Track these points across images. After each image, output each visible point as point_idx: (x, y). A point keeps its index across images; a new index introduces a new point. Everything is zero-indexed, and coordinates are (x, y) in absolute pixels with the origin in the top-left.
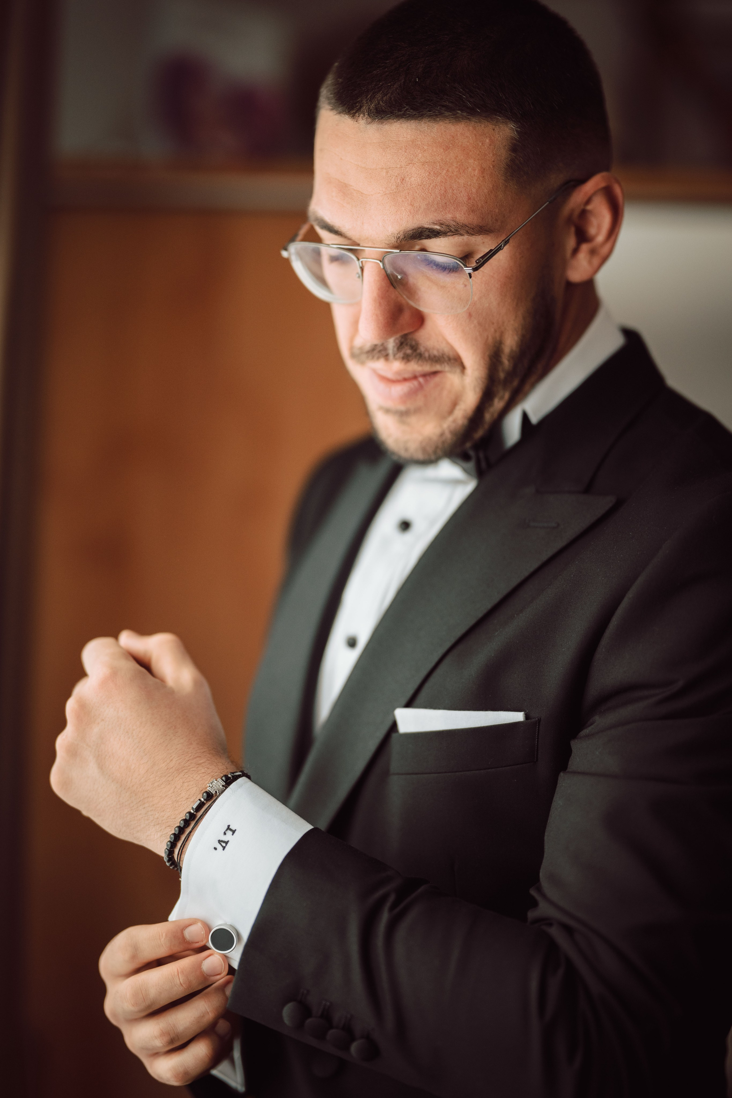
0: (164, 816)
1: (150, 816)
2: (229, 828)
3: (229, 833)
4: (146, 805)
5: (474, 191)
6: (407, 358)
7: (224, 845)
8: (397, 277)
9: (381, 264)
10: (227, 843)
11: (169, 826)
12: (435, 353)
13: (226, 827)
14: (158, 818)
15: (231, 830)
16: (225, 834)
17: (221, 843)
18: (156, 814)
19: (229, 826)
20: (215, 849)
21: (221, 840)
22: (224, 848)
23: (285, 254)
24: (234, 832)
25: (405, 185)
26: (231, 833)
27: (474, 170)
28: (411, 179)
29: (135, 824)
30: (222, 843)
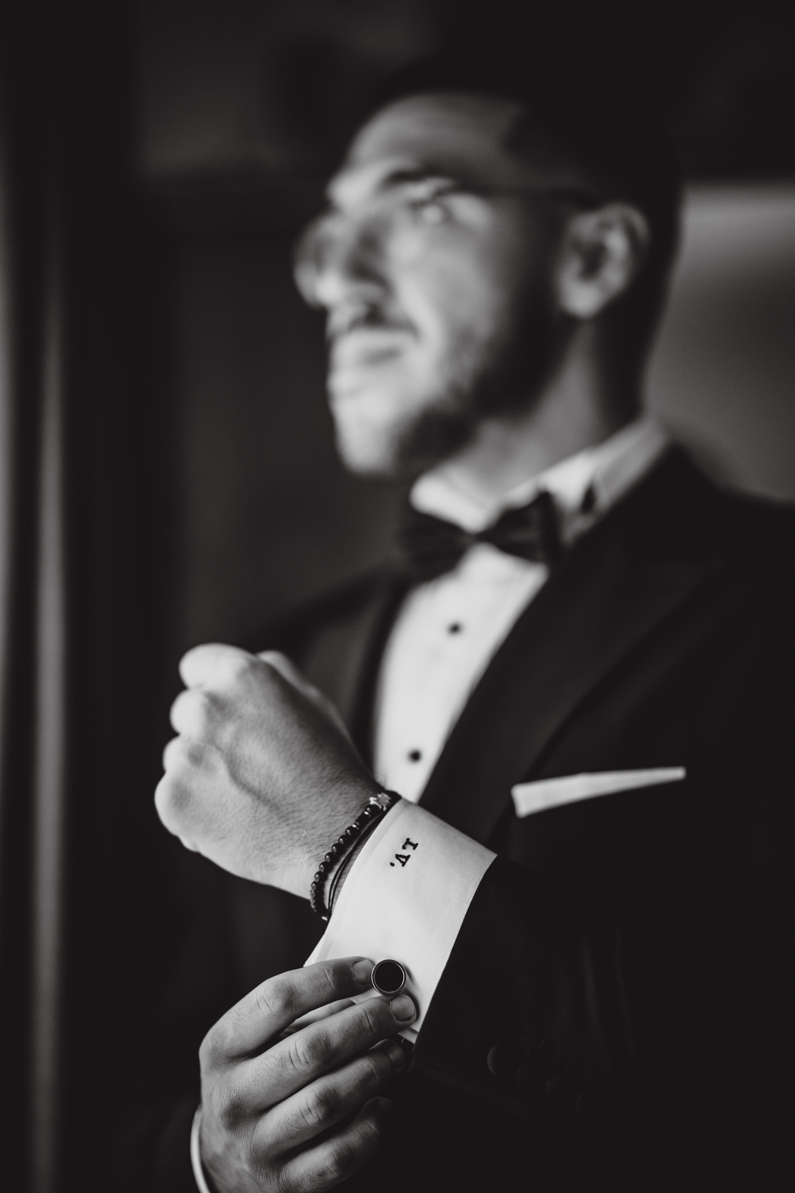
0: (314, 835)
1: (296, 835)
2: (408, 842)
3: (409, 848)
4: (290, 821)
7: (404, 860)
10: (407, 858)
11: (321, 845)
13: (405, 841)
14: (306, 837)
15: (411, 844)
16: (404, 848)
17: (399, 858)
18: (303, 832)
19: (408, 840)
20: (392, 865)
21: (399, 854)
22: (404, 864)
24: (415, 846)
26: (412, 847)
29: (273, 845)
30: (401, 859)
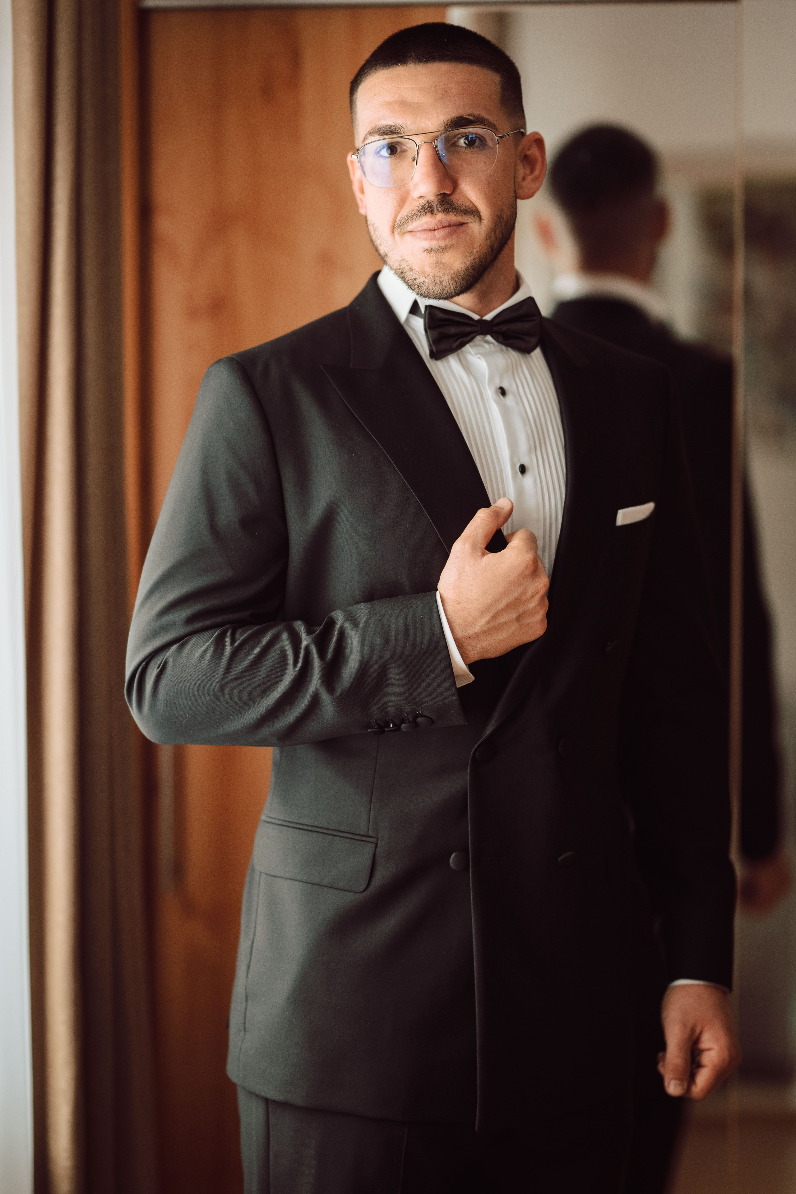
6: (446, 211)
9: (433, 143)
12: (464, 207)
25: (448, 94)
28: (453, 91)
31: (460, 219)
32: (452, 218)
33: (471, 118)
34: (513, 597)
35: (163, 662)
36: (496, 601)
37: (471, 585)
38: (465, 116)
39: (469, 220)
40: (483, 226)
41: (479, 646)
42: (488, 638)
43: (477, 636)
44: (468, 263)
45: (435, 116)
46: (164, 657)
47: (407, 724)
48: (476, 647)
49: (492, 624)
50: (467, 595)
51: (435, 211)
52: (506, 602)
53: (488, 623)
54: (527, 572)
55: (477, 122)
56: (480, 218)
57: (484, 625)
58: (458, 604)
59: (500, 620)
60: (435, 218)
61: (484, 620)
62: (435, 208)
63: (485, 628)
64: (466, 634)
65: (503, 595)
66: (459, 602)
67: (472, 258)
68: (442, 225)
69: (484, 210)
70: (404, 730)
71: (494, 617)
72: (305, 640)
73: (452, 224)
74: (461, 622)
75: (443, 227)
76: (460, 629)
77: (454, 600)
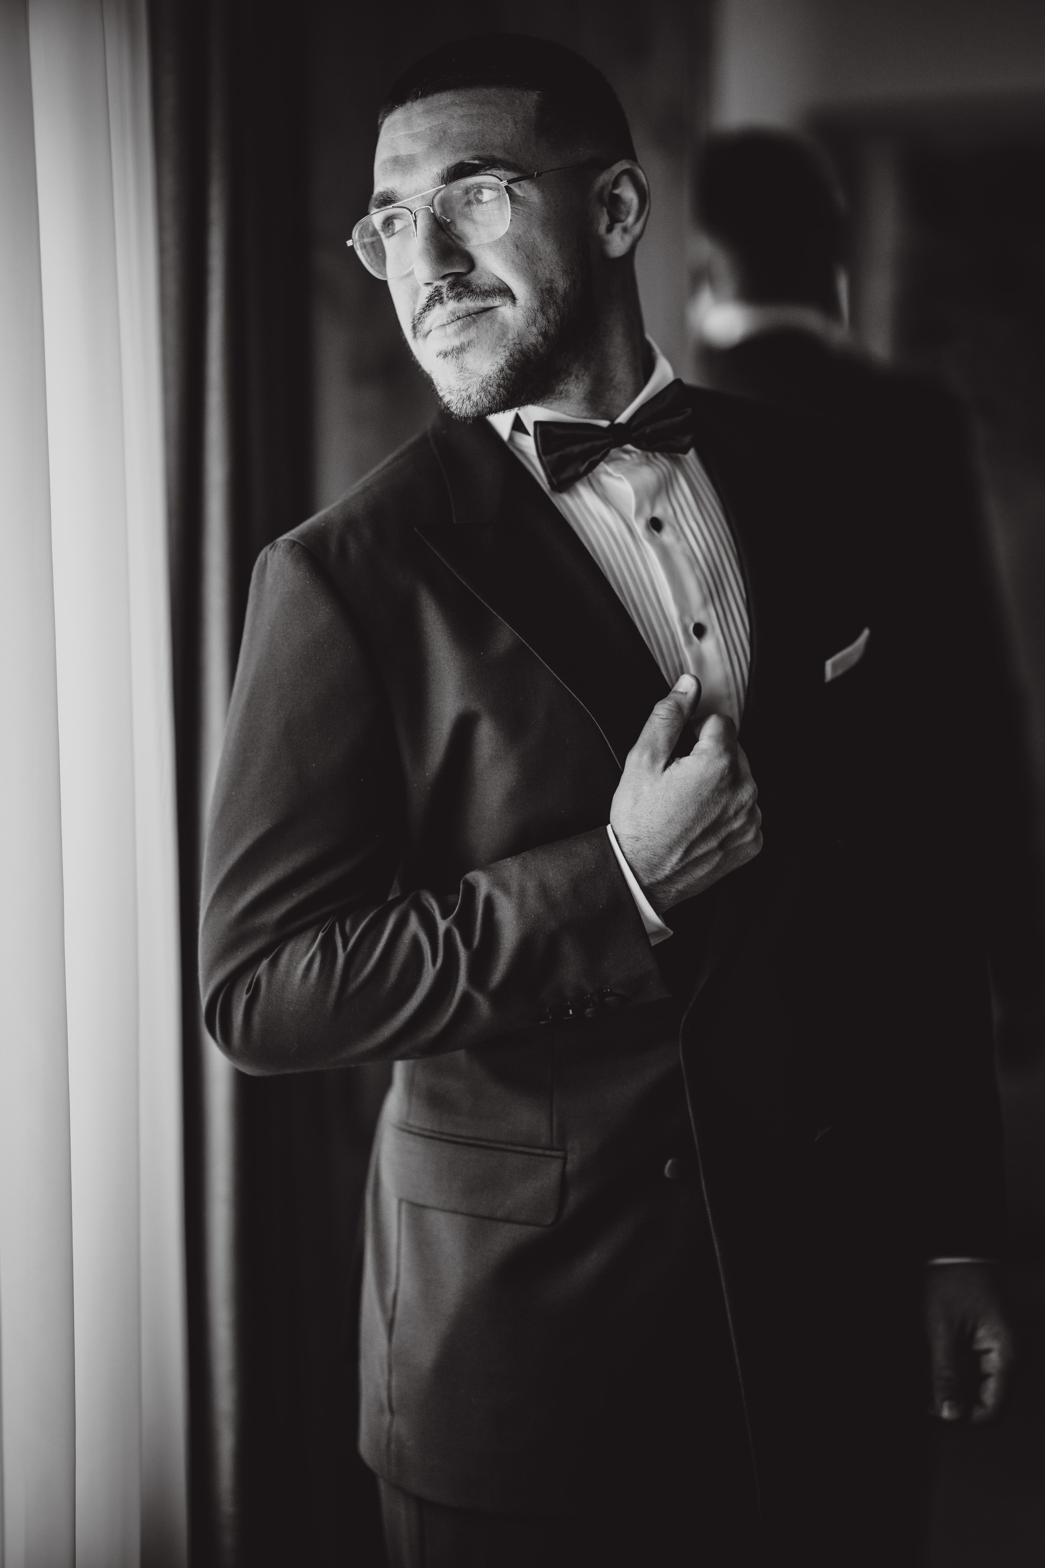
5: (509, 138)
6: (459, 297)
8: (446, 221)
9: (431, 208)
12: (486, 288)
23: (349, 243)
25: (447, 136)
27: (508, 122)
28: (452, 130)
31: (480, 304)
32: (470, 304)
33: (476, 162)
34: (710, 821)
35: (254, 981)
36: (687, 830)
37: (650, 812)
38: (467, 162)
39: (497, 303)
40: (520, 308)
41: (673, 890)
42: (684, 879)
43: (670, 879)
44: (502, 362)
45: (427, 169)
46: (254, 977)
47: (593, 1008)
48: (670, 892)
49: (687, 860)
50: (647, 827)
51: (445, 299)
52: (701, 829)
53: (681, 860)
54: (725, 784)
55: (486, 166)
56: (513, 298)
57: (675, 864)
58: (637, 841)
59: (696, 852)
60: (446, 309)
61: (675, 858)
62: (445, 295)
63: (677, 868)
64: (654, 880)
65: (696, 820)
66: (638, 839)
67: (508, 354)
68: (456, 317)
69: (519, 287)
70: (590, 1016)
71: (687, 852)
72: (442, 925)
73: (471, 312)
74: (645, 866)
75: (459, 318)
76: (645, 875)
77: (631, 836)
